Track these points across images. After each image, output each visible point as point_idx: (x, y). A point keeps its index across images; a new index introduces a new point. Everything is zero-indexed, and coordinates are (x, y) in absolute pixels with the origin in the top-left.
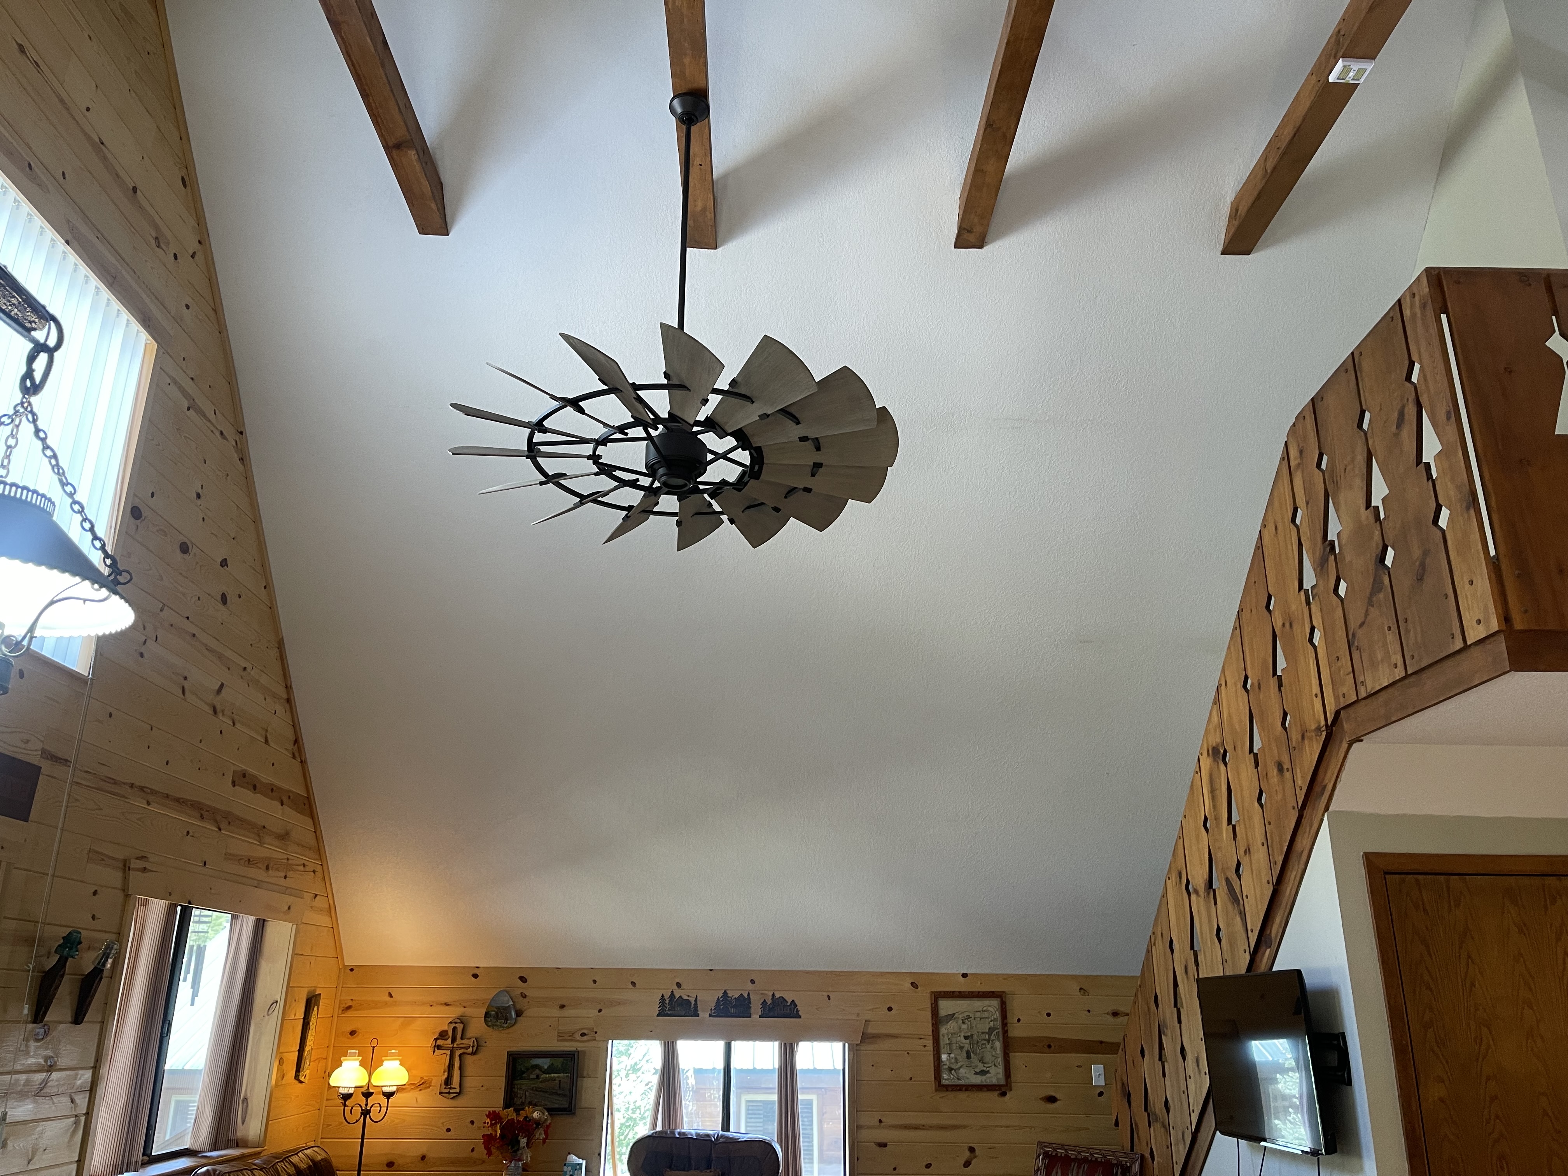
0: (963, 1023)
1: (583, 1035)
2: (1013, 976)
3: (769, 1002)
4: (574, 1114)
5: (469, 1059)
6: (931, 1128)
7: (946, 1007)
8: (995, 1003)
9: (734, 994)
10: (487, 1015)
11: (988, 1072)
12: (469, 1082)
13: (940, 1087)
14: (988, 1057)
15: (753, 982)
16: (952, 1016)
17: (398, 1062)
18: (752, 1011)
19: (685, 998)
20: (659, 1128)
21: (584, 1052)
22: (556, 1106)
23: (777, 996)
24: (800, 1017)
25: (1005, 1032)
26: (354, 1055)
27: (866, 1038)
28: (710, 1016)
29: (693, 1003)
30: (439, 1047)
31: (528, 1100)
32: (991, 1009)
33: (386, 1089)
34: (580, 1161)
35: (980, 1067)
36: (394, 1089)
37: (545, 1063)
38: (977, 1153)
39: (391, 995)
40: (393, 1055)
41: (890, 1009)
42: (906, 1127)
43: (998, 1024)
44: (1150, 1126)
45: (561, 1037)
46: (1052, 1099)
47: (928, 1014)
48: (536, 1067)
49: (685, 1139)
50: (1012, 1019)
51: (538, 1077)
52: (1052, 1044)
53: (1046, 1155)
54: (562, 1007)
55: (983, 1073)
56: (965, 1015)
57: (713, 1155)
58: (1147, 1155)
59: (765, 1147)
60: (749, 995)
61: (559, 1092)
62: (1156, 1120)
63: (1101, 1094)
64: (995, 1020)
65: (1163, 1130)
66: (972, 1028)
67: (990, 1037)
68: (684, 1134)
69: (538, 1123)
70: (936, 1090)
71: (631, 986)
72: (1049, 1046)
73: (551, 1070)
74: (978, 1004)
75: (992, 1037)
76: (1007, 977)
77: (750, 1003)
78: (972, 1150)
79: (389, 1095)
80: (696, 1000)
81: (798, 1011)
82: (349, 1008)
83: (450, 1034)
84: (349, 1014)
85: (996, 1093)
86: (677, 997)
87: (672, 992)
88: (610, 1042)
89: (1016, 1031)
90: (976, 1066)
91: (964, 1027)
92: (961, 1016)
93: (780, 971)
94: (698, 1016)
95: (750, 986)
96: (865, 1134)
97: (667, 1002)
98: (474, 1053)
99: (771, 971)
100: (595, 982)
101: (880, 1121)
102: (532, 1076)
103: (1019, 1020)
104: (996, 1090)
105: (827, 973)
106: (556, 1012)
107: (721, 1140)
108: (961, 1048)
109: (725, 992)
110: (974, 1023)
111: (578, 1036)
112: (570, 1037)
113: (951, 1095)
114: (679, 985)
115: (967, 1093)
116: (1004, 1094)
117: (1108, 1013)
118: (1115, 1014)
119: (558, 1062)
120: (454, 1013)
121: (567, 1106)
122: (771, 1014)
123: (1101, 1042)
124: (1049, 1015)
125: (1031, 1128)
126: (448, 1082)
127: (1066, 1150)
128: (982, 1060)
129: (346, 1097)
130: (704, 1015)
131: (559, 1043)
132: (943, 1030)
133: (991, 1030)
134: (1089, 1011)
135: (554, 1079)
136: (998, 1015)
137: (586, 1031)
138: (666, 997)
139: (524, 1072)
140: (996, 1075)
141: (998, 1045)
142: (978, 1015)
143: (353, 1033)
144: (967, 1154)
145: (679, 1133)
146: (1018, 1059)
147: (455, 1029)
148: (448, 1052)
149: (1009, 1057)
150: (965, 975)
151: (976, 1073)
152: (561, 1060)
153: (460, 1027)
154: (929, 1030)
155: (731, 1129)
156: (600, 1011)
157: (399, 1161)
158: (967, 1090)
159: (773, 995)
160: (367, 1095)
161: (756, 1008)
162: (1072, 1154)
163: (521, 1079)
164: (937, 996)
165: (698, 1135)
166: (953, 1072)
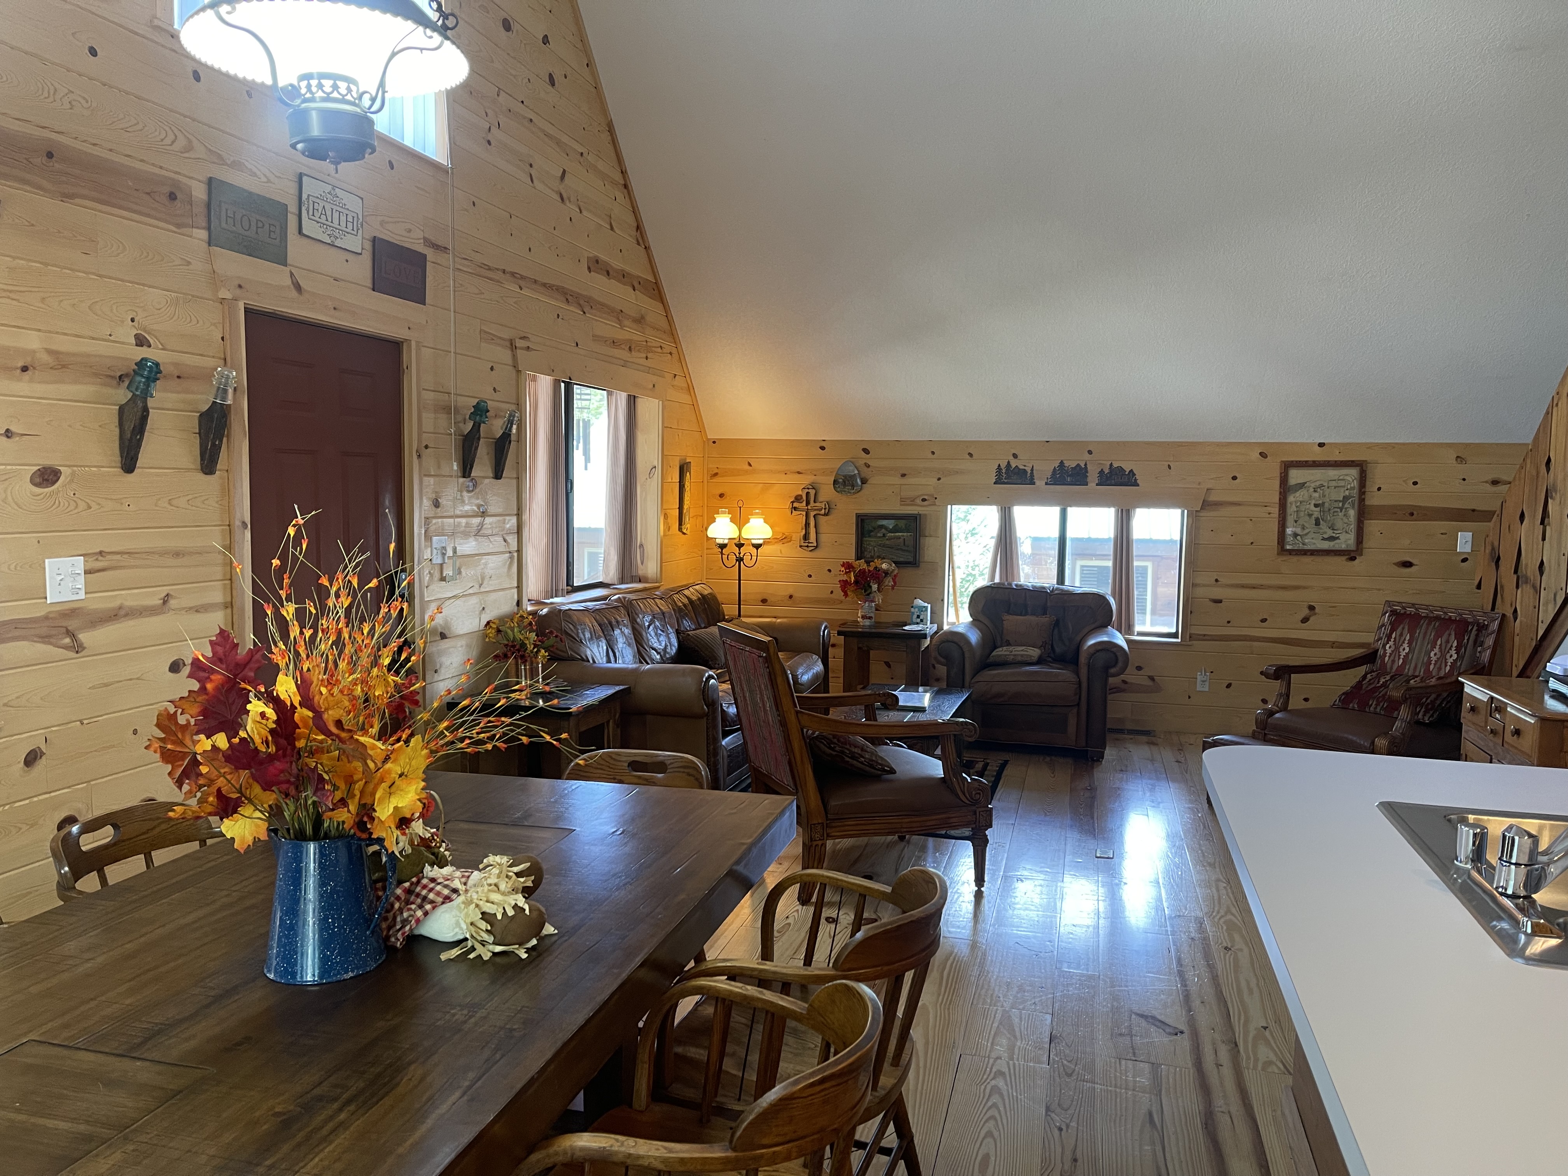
0: (1315, 491)
1: (924, 500)
2: (1377, 445)
3: (1107, 471)
4: (918, 567)
5: (822, 520)
6: (1269, 587)
7: (1296, 476)
8: (1352, 473)
9: (1070, 464)
10: (835, 482)
11: (1338, 538)
12: (823, 538)
13: (1282, 550)
14: (1339, 524)
15: (1090, 452)
16: (1302, 486)
17: (762, 520)
18: (1089, 479)
19: (1021, 467)
20: (997, 580)
21: (925, 515)
22: (902, 559)
23: (1115, 465)
24: (1138, 485)
25: (1362, 500)
26: (724, 513)
27: (1206, 505)
28: (1046, 484)
29: (1029, 472)
30: (795, 509)
31: (877, 554)
32: (1349, 478)
33: (754, 542)
34: (926, 604)
35: (1330, 533)
36: (761, 542)
37: (890, 524)
38: (1317, 610)
39: (750, 465)
40: (757, 514)
41: (1234, 478)
42: (1243, 586)
43: (1355, 493)
44: (1517, 587)
45: (903, 501)
46: (1407, 564)
47: (1277, 483)
48: (882, 527)
49: (1022, 590)
50: (1371, 487)
51: (884, 535)
52: (1415, 513)
53: (1393, 613)
54: (903, 475)
55: (1332, 539)
56: (1318, 484)
57: (1049, 604)
58: (1510, 614)
59: (1100, 599)
60: (1086, 465)
61: (904, 548)
62: (1526, 582)
63: (1465, 560)
64: (1353, 488)
65: (1532, 591)
66: (1324, 496)
67: (1343, 505)
68: (1021, 585)
69: (886, 573)
70: (1278, 554)
71: (968, 457)
72: (1412, 514)
73: (895, 530)
74: (1333, 473)
75: (1346, 506)
76: (1370, 446)
77: (1087, 472)
78: (1312, 608)
79: (757, 547)
80: (1032, 470)
81: (1136, 480)
82: (716, 474)
83: (804, 498)
84: (715, 480)
85: (1344, 558)
86: (1013, 466)
87: (1009, 462)
88: (949, 507)
89: (1374, 499)
90: (1326, 533)
91: (1316, 495)
92: (1313, 485)
93: (1118, 443)
94: (1034, 484)
95: (1087, 457)
96: (1199, 592)
97: (1004, 471)
98: (826, 515)
99: (1109, 442)
100: (933, 453)
101: (1217, 580)
102: (879, 535)
103: (1379, 489)
104: (1344, 555)
105: (1168, 443)
106: (898, 480)
107: (1056, 592)
108: (1310, 515)
109: (1062, 462)
110: (1327, 492)
111: (919, 501)
112: (912, 501)
113: (1295, 559)
114: (1015, 456)
115: (1312, 558)
116: (1353, 559)
117: (1486, 482)
118: (1495, 482)
119: (902, 523)
120: (806, 480)
121: (912, 560)
122: (1109, 482)
123: (1474, 510)
124: (1415, 483)
125: (1379, 590)
126: (806, 537)
127: (1416, 609)
128: (1332, 528)
129: (723, 546)
130: (1040, 483)
131: (902, 508)
132: (1291, 499)
133: (1346, 498)
134: (1464, 480)
135: (899, 538)
136: (1355, 484)
137: (926, 497)
138: (1003, 466)
139: (872, 531)
140: (1347, 540)
141: (1352, 513)
142: (1334, 484)
143: (721, 495)
144: (1306, 612)
145: (1016, 585)
146: (1373, 526)
147: (808, 493)
148: (804, 513)
149: (1363, 523)
150: (1321, 445)
151: (1324, 539)
152: (903, 521)
153: (812, 492)
154: (1276, 499)
155: (1067, 583)
156: (939, 479)
157: (770, 599)
158: (1312, 554)
159: (1111, 465)
160: (740, 546)
161: (1093, 476)
162: (1423, 612)
163: (870, 536)
164: (1288, 466)
165: (1033, 587)
166: (1299, 538)
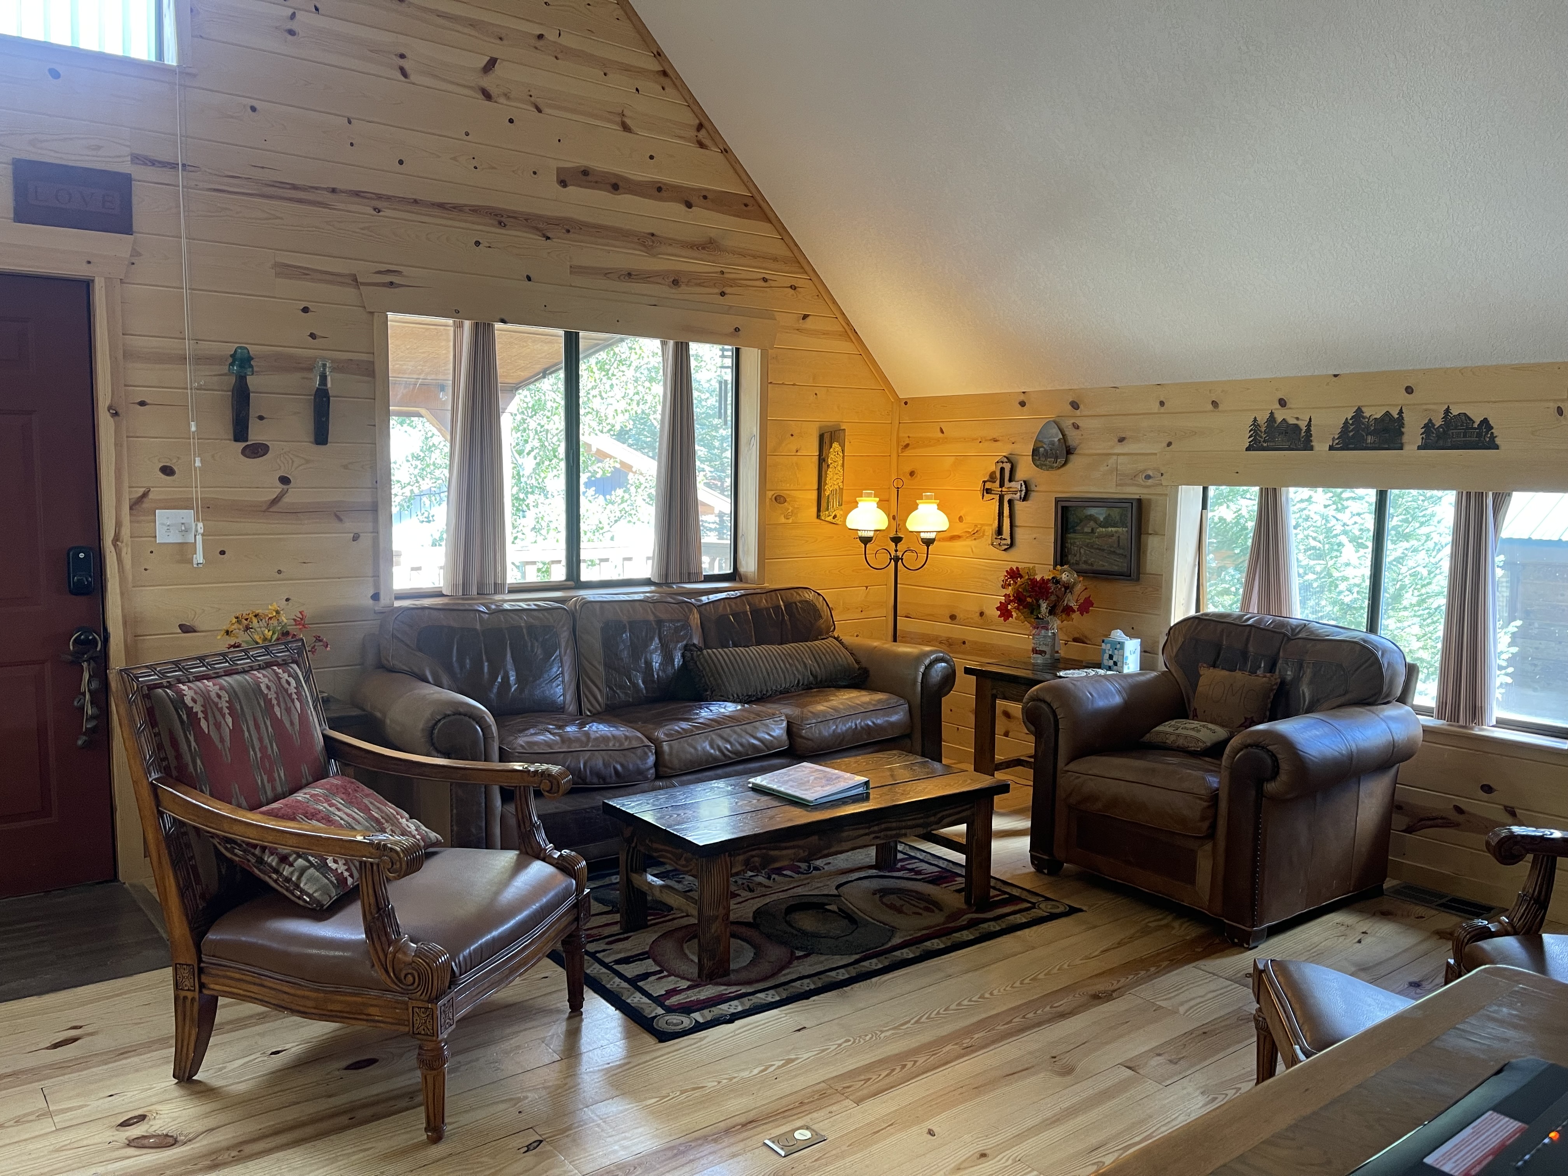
1: (1148, 477)
4: (1137, 580)
9: (1373, 412)
10: (1035, 452)
15: (1409, 390)
19: (1292, 421)
21: (1149, 501)
23: (1455, 411)
24: (1497, 447)
26: (869, 495)
28: (1331, 448)
29: (1304, 429)
30: (988, 491)
31: (1084, 559)
33: (923, 535)
34: (1125, 639)
36: (932, 536)
39: (942, 432)
40: (928, 498)
45: (1117, 479)
48: (1091, 518)
49: (1247, 628)
51: (1093, 531)
54: (1121, 440)
57: (1281, 655)
60: (1401, 412)
61: (1116, 551)
69: (1066, 587)
71: (1210, 407)
73: (1107, 523)
77: (1402, 425)
79: (928, 542)
80: (1309, 425)
81: (1493, 437)
82: (907, 446)
83: (998, 475)
84: (908, 453)
86: (1279, 420)
87: (1272, 413)
88: (1179, 488)
94: (1311, 448)
95: (1402, 398)
97: (1263, 429)
98: (1025, 499)
99: (1448, 371)
100: (1162, 404)
106: (1115, 448)
109: (1359, 411)
111: (1140, 479)
112: (1133, 479)
114: (1282, 403)
119: (1115, 513)
120: (1003, 451)
121: (1126, 569)
122: (1441, 443)
126: (1000, 531)
129: (866, 541)
130: (1321, 446)
131: (1120, 489)
135: (1112, 535)
137: (1150, 473)
139: (1078, 524)
143: (912, 474)
147: (1002, 469)
148: (997, 497)
152: (1119, 509)
156: (1169, 444)
157: (960, 616)
159: (1447, 411)
160: (897, 540)
161: (1413, 433)
163: (1075, 532)
